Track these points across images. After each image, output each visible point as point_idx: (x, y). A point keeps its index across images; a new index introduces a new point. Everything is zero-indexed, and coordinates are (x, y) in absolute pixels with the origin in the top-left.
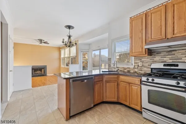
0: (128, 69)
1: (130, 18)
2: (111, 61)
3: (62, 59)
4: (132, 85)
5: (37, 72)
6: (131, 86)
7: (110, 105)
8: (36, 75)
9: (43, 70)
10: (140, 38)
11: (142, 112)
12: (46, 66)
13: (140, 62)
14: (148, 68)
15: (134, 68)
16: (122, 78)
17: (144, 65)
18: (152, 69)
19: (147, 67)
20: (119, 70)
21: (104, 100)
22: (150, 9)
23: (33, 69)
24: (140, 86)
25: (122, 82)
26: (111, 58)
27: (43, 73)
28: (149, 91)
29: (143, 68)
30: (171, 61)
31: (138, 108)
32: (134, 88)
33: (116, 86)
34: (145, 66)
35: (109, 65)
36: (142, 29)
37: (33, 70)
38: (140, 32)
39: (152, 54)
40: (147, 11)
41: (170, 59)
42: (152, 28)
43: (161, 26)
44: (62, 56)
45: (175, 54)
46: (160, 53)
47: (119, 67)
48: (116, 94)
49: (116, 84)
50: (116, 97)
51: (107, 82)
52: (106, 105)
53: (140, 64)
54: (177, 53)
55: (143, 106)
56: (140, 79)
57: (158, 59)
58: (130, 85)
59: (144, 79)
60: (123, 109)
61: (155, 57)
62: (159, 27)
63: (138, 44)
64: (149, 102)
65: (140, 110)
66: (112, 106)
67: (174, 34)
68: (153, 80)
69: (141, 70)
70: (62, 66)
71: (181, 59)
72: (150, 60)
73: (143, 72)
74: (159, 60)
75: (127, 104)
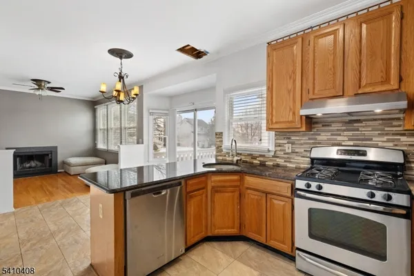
0: (262, 159)
1: (268, 43)
2: (221, 138)
4: (273, 196)
5: (29, 165)
6: (271, 198)
7: (222, 243)
8: (26, 171)
9: (47, 158)
10: (289, 92)
11: (295, 257)
12: (56, 147)
13: (288, 143)
14: (303, 157)
15: (273, 157)
16: (250, 180)
17: (297, 150)
18: (313, 160)
19: (302, 155)
20: (241, 160)
21: (210, 234)
22: (311, 28)
24: (290, 200)
25: (249, 191)
26: (222, 133)
27: (47, 166)
28: (310, 210)
29: (293, 156)
30: (351, 143)
31: (286, 248)
32: (278, 203)
33: (236, 201)
34: (297, 153)
35: (217, 148)
36: (294, 72)
37: (18, 159)
38: (290, 78)
39: (313, 126)
40: (306, 32)
41: (349, 140)
42: (316, 70)
43: (334, 67)
45: (360, 129)
46: (330, 126)
47: (241, 154)
48: (237, 217)
49: (237, 194)
50: (237, 224)
51: (216, 190)
52: (215, 244)
53: (288, 148)
54: (364, 127)
55: (297, 245)
56: (290, 185)
57: (325, 138)
58: (269, 196)
59: (300, 184)
60: (253, 252)
61: (319, 135)
62: (331, 69)
63: (284, 104)
64: (311, 236)
65: (290, 254)
66: (228, 245)
67: (360, 87)
68: (320, 187)
69: (290, 162)
71: (371, 140)
72: (309, 139)
73: (294, 166)
74: (328, 140)
75: (262, 240)
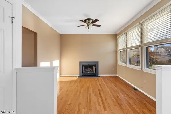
3: (119, 51)
5: (87, 70)
8: (86, 73)
9: (94, 68)
12: (98, 62)
23: (83, 66)
27: (94, 72)
44: (120, 47)
70: (120, 63)
